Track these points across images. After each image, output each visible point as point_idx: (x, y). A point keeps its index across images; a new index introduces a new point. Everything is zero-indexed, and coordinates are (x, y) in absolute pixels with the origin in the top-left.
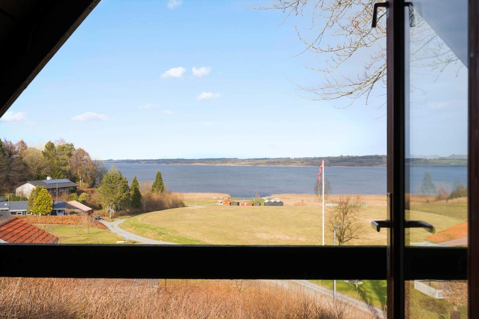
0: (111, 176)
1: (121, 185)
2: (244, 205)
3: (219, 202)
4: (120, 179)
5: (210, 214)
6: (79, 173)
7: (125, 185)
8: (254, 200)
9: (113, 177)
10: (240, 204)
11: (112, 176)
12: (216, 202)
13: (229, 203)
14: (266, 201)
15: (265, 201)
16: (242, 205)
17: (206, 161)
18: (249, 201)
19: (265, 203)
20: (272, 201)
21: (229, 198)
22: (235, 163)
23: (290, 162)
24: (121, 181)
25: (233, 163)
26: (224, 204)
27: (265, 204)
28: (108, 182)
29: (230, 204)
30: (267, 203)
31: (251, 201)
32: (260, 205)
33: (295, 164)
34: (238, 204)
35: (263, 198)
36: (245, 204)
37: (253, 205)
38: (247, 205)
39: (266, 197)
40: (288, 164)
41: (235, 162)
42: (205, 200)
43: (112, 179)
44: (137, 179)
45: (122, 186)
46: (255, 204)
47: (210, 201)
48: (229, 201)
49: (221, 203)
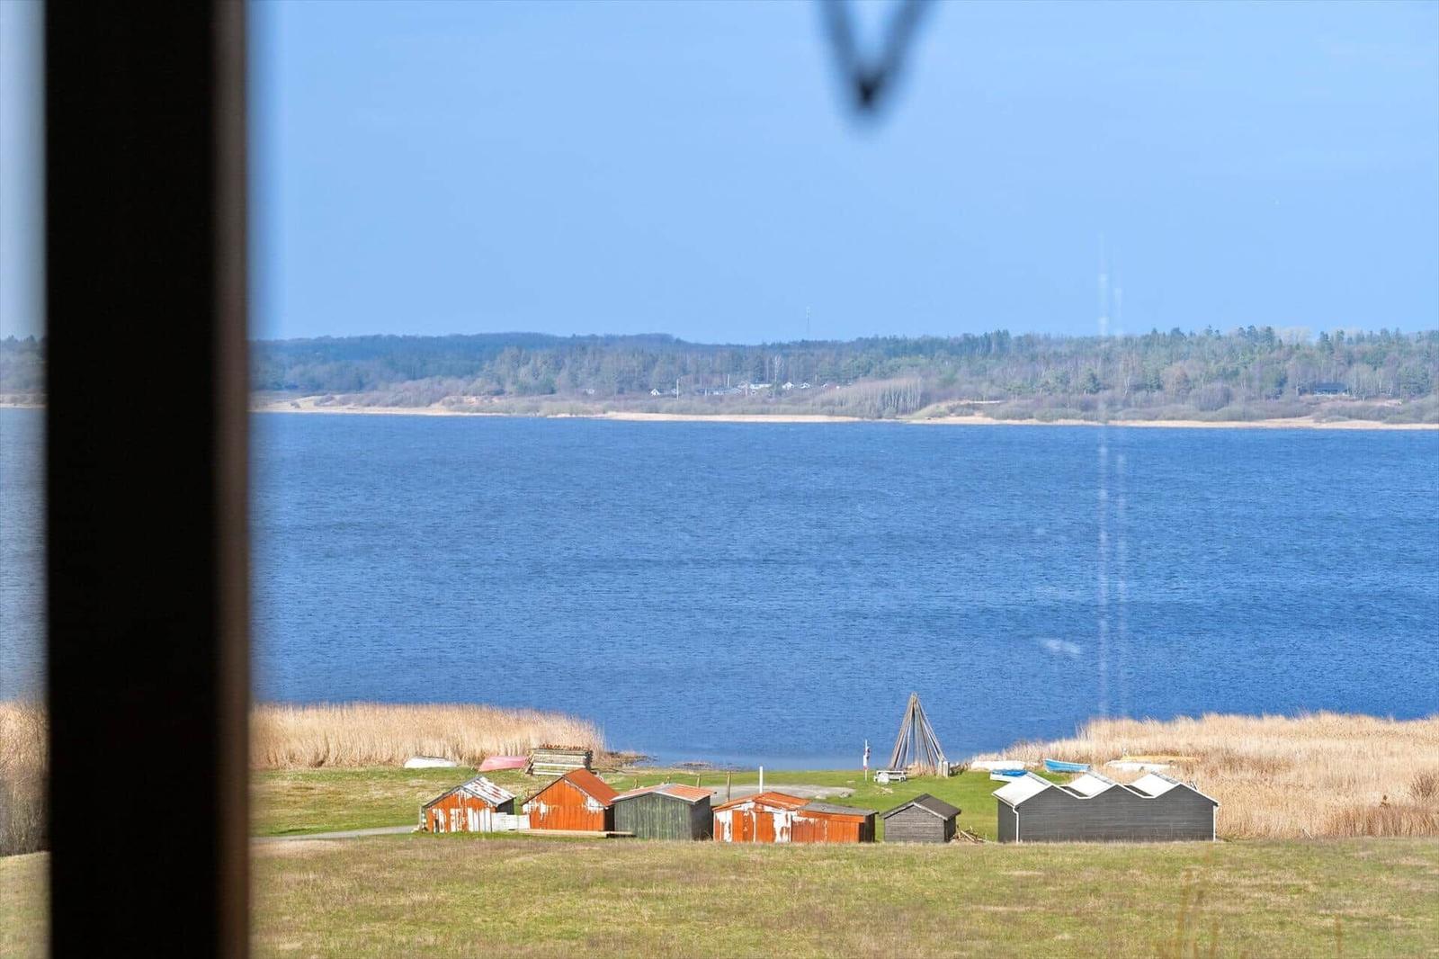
2: (767, 831)
3: (478, 804)
5: (386, 915)
8: (884, 778)
10: (724, 817)
12: (446, 801)
13: (594, 806)
14: (1019, 791)
15: (1002, 793)
16: (743, 828)
17: (320, 371)
18: (820, 793)
19: (1003, 806)
20: (1089, 785)
21: (589, 755)
22: (645, 388)
23: (1282, 382)
25: (630, 386)
26: (535, 819)
27: (1009, 822)
29: (610, 820)
30: (1027, 806)
31: (841, 791)
32: (950, 831)
33: (1329, 401)
34: (702, 821)
35: (979, 764)
36: (780, 820)
37: (867, 832)
38: (795, 830)
39: (1016, 752)
40: (1253, 410)
41: (655, 374)
42: (320, 787)
46: (894, 822)
47: (377, 793)
48: (600, 791)
49: (507, 807)
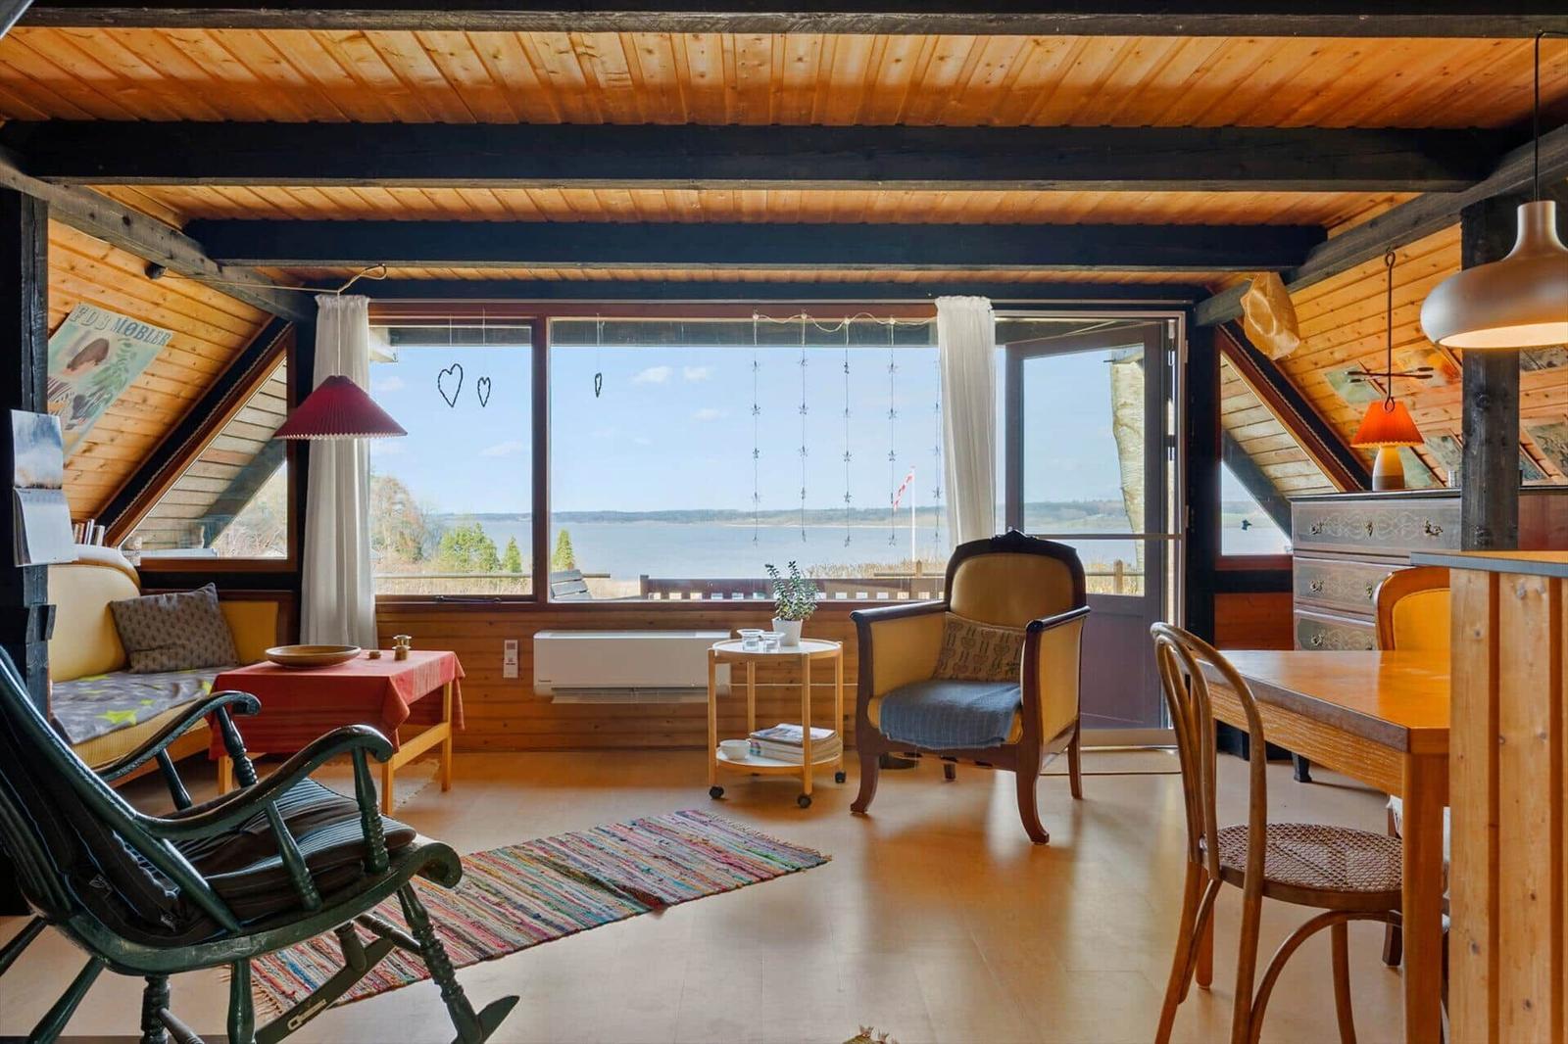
0: (458, 535)
1: (481, 555)
4: (481, 541)
6: (387, 530)
7: (491, 555)
9: (464, 535)
11: (461, 534)
24: (482, 546)
28: (452, 547)
43: (460, 542)
44: (516, 544)
45: (485, 557)
